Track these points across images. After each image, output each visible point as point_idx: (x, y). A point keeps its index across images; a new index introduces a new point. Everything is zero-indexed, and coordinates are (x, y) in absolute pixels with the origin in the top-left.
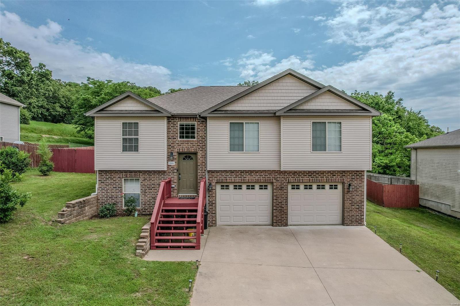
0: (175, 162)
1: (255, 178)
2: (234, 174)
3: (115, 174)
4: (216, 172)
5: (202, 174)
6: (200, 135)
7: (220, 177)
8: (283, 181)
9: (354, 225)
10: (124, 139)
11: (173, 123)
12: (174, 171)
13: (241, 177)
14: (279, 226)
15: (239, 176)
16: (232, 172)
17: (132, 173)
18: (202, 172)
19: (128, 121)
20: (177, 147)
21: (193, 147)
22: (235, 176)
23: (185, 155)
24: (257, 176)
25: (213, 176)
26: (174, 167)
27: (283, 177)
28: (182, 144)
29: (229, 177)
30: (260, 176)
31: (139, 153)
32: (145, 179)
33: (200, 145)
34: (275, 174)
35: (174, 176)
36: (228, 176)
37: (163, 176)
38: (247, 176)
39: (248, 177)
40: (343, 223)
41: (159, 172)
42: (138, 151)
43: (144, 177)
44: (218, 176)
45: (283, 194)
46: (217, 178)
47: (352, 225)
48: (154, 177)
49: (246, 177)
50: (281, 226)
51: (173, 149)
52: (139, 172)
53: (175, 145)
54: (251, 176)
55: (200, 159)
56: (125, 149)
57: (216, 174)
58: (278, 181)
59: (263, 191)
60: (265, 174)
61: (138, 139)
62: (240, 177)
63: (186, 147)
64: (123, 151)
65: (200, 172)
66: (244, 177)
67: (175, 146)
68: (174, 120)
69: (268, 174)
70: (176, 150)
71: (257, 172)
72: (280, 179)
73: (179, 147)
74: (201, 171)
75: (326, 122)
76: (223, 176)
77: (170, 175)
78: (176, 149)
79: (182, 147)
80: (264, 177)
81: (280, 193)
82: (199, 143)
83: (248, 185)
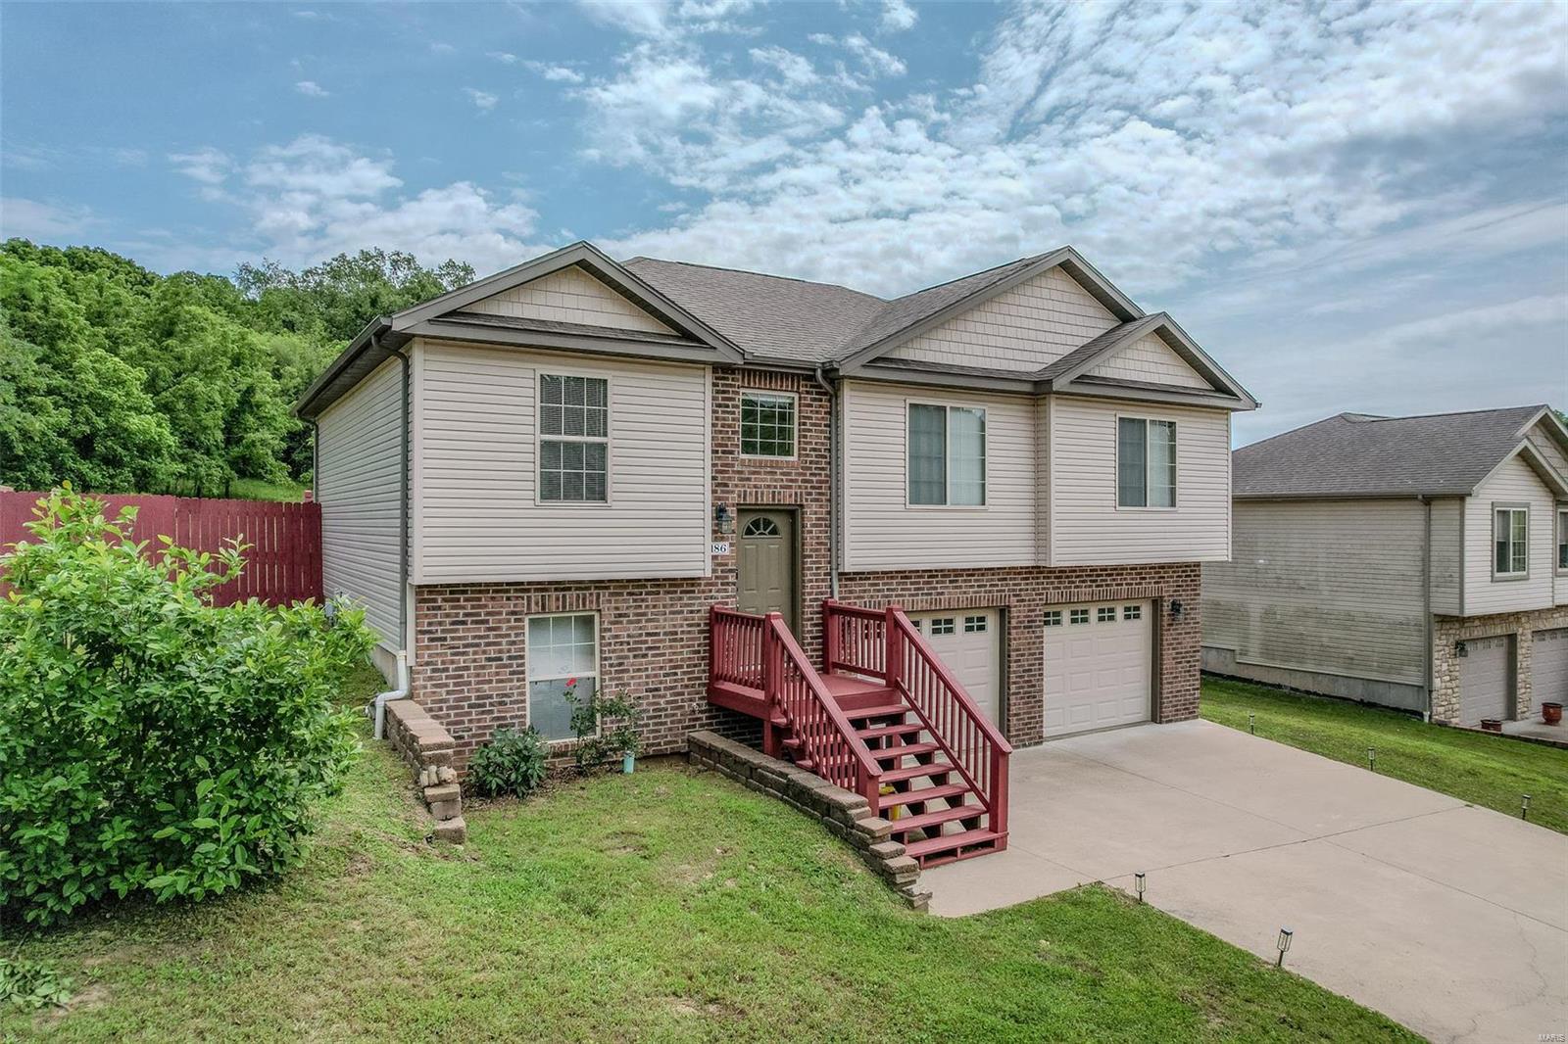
0: (731, 545)
1: (965, 593)
2: (912, 583)
3: (493, 598)
4: (861, 579)
5: (818, 587)
6: (811, 443)
7: (872, 597)
8: (1034, 600)
9: (1181, 720)
10: (546, 446)
11: (724, 392)
12: (727, 578)
13: (931, 594)
14: (1025, 746)
15: (923, 589)
16: (905, 575)
17: (567, 593)
18: (817, 580)
19: (562, 370)
20: (736, 486)
21: (790, 487)
22: (915, 589)
23: (753, 517)
24: (972, 587)
25: (851, 592)
26: (726, 565)
27: (1034, 590)
28: (754, 473)
29: (896, 596)
30: (979, 586)
31: (610, 508)
32: (620, 615)
33: (812, 481)
34: (1015, 579)
35: (728, 597)
36: (893, 590)
37: (690, 598)
38: (947, 587)
39: (949, 593)
40: (1156, 716)
41: (673, 585)
42: (603, 498)
43: (617, 608)
44: (865, 591)
45: (1034, 643)
46: (863, 597)
47: (1176, 721)
48: (654, 607)
49: (942, 593)
50: (1030, 745)
51: (723, 492)
52: (596, 588)
53: (729, 478)
54: (956, 587)
55: (811, 532)
56: (550, 489)
57: (861, 585)
58: (1023, 601)
59: (975, 635)
60: (992, 580)
61: (603, 447)
62: (927, 594)
63: (769, 486)
64: (543, 497)
65: (811, 581)
66: (938, 594)
67: (730, 483)
68: (727, 379)
69: (999, 580)
70: (733, 498)
71: (971, 572)
72: (1026, 595)
73: (744, 486)
74: (815, 575)
75: (1145, 421)
76: (879, 591)
77: (713, 594)
78: (733, 492)
79: (755, 486)
80: (990, 592)
81: (1026, 638)
82: (808, 472)
83: (935, 618)
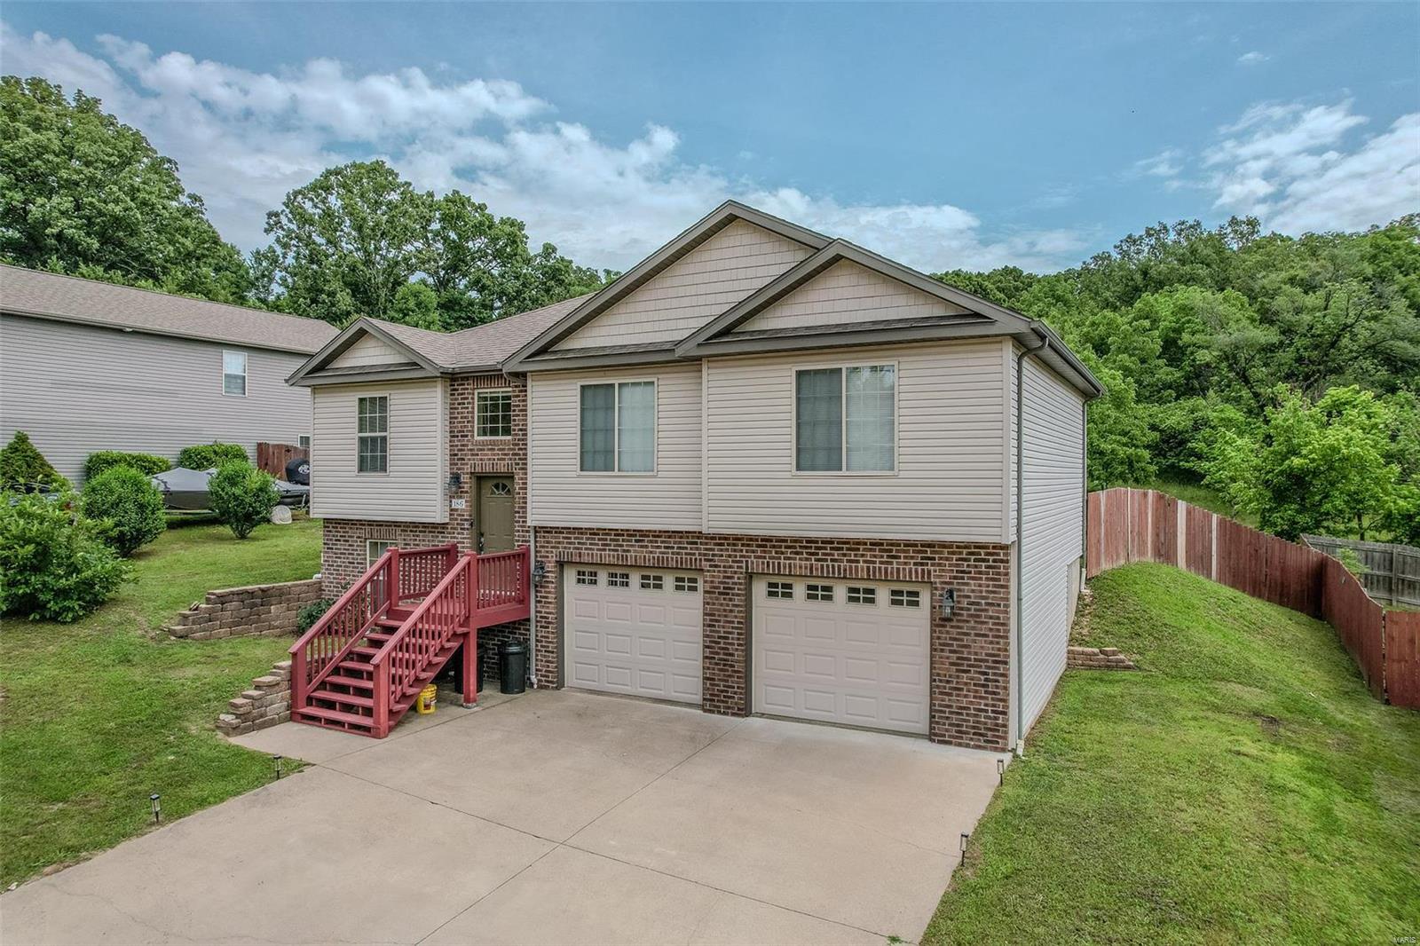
0: (466, 501)
1: (651, 552)
2: (599, 540)
3: (351, 528)
4: (556, 532)
5: (524, 536)
6: (519, 425)
7: (565, 548)
8: (730, 567)
9: (967, 746)
10: (363, 441)
11: (462, 394)
12: (463, 524)
13: (617, 550)
14: (719, 712)
15: (610, 545)
16: (594, 532)
17: (382, 528)
18: (523, 531)
19: (367, 395)
20: (469, 459)
21: (504, 459)
22: (603, 545)
23: (495, 482)
24: (658, 547)
25: (548, 542)
26: (463, 515)
27: (730, 556)
28: (481, 450)
29: (586, 549)
30: (665, 547)
31: (388, 476)
32: (406, 544)
33: (519, 454)
34: (706, 544)
35: (464, 538)
36: (583, 544)
37: (442, 537)
38: (632, 546)
39: (635, 551)
40: (932, 736)
41: (434, 526)
42: (386, 471)
43: (405, 540)
44: (559, 543)
45: (731, 611)
46: (558, 548)
47: (960, 745)
48: (424, 540)
49: (628, 551)
50: (724, 713)
51: (461, 464)
52: (395, 526)
53: (466, 455)
54: (642, 547)
55: (519, 493)
56: (363, 465)
57: (556, 538)
58: (716, 566)
59: (685, 595)
60: (680, 543)
61: (385, 439)
62: (613, 550)
63: (490, 459)
64: (361, 470)
65: (519, 531)
66: (624, 551)
67: (466, 458)
68: (464, 385)
69: (688, 543)
70: (467, 469)
71: (657, 534)
72: (722, 561)
73: (474, 460)
74: (522, 527)
75: (841, 369)
76: (570, 543)
77: (456, 535)
78: (467, 464)
79: (481, 460)
80: (678, 554)
81: (722, 605)
82: (517, 448)
83: (644, 573)
